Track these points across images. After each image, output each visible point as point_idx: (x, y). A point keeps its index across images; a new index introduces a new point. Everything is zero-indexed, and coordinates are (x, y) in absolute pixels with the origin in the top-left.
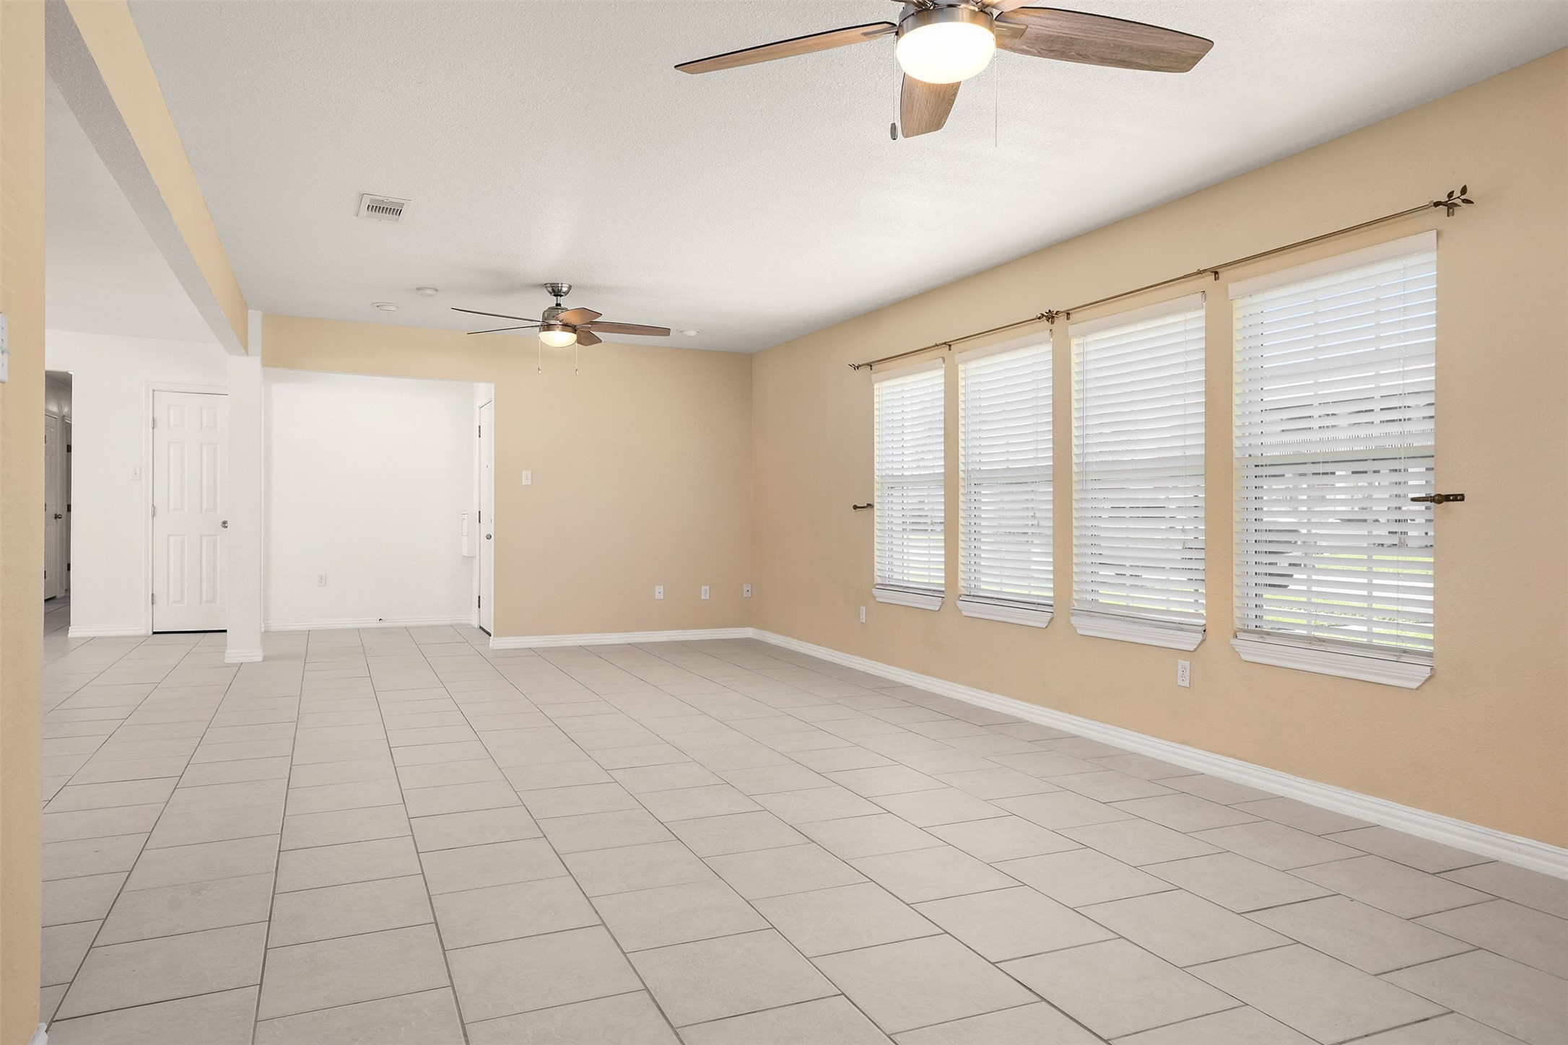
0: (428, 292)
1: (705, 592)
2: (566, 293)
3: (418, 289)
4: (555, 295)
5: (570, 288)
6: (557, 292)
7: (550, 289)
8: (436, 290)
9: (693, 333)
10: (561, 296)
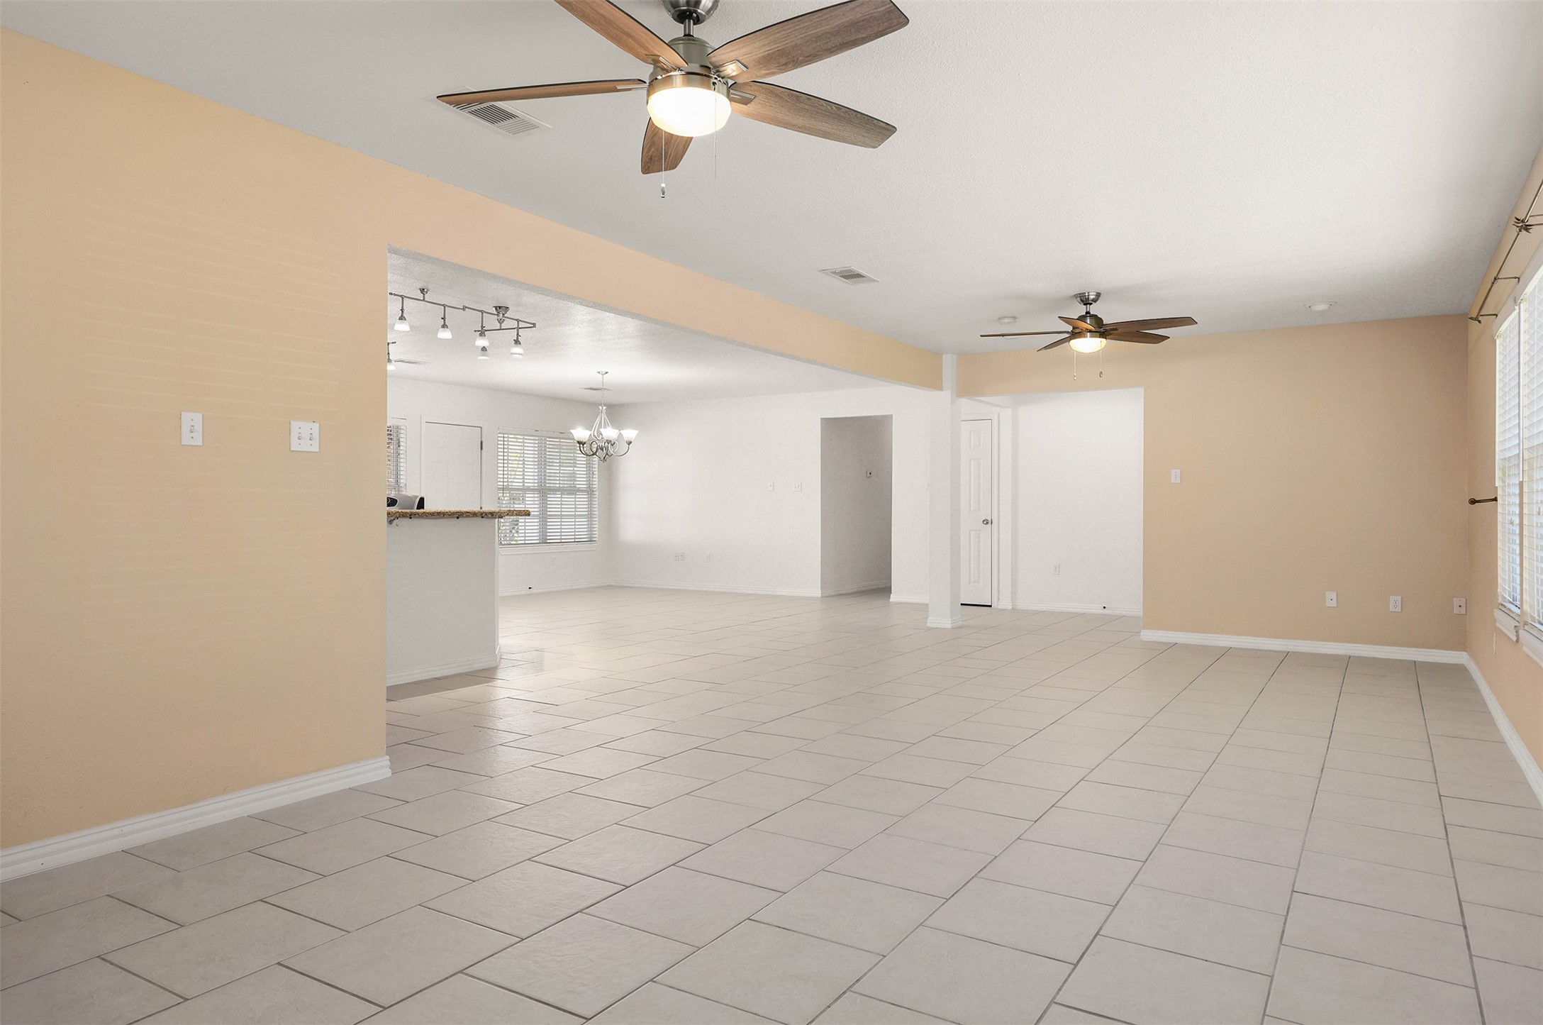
0: (1006, 320)
1: (1394, 603)
2: (1095, 301)
3: (1000, 319)
4: (1085, 304)
5: (1098, 295)
6: (1086, 302)
7: (1079, 299)
8: (1014, 318)
9: (1322, 307)
10: (1091, 304)
